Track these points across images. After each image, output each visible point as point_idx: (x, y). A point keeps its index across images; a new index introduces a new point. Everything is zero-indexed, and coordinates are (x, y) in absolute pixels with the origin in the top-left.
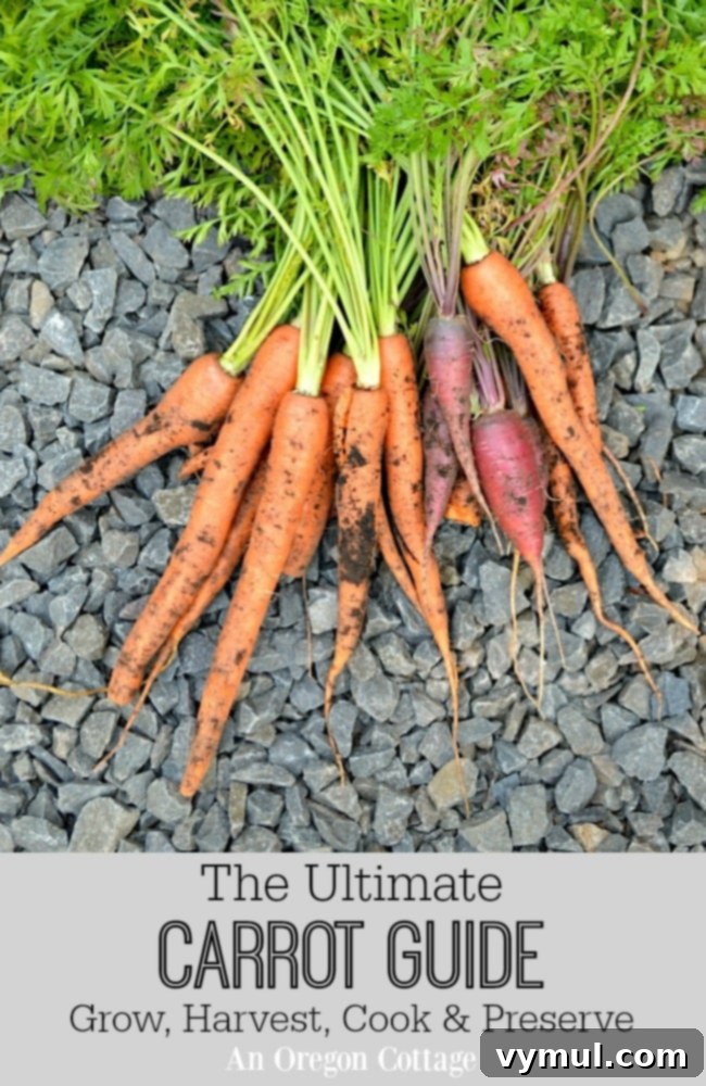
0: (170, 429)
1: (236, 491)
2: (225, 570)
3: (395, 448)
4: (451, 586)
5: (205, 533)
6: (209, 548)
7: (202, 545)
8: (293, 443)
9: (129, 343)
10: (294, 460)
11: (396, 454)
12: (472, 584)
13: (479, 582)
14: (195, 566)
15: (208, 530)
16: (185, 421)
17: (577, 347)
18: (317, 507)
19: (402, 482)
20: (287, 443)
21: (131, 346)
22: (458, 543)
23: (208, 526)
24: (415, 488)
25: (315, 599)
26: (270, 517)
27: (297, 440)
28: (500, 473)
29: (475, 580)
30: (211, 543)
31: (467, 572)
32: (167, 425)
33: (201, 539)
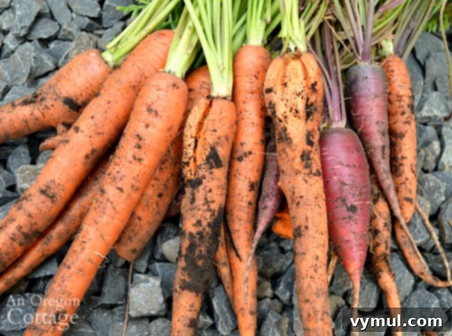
0: (44, 103)
1: (87, 157)
2: (60, 235)
3: (242, 144)
4: (265, 297)
5: (48, 187)
6: (48, 203)
7: (43, 198)
8: (149, 110)
9: (34, 55)
10: (147, 126)
11: (241, 150)
12: (285, 297)
13: (291, 296)
14: (30, 216)
15: (52, 185)
16: (58, 97)
17: (409, 106)
18: (160, 195)
19: (242, 178)
20: (144, 109)
21: (35, 58)
22: (277, 261)
23: (53, 181)
24: (252, 187)
25: (139, 283)
26: (114, 179)
27: (153, 107)
28: (335, 178)
29: (288, 294)
30: (52, 198)
31: (281, 287)
32: (43, 99)
33: (43, 192)
